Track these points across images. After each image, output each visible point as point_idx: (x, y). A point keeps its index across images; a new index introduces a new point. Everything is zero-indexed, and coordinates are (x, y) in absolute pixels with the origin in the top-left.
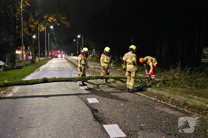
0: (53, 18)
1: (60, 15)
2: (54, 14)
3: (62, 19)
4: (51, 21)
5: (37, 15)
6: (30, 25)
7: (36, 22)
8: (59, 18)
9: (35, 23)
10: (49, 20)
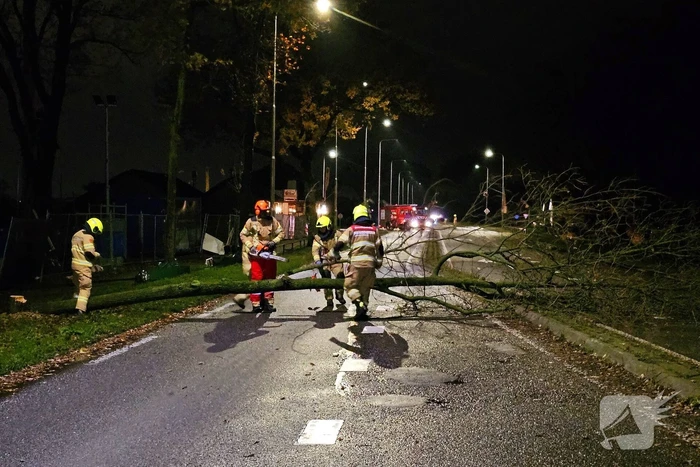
0: (377, 100)
1: (402, 89)
2: (382, 86)
3: (408, 102)
4: (372, 109)
5: (328, 89)
6: (304, 123)
7: (324, 113)
8: (399, 97)
9: (322, 118)
10: (366, 105)
